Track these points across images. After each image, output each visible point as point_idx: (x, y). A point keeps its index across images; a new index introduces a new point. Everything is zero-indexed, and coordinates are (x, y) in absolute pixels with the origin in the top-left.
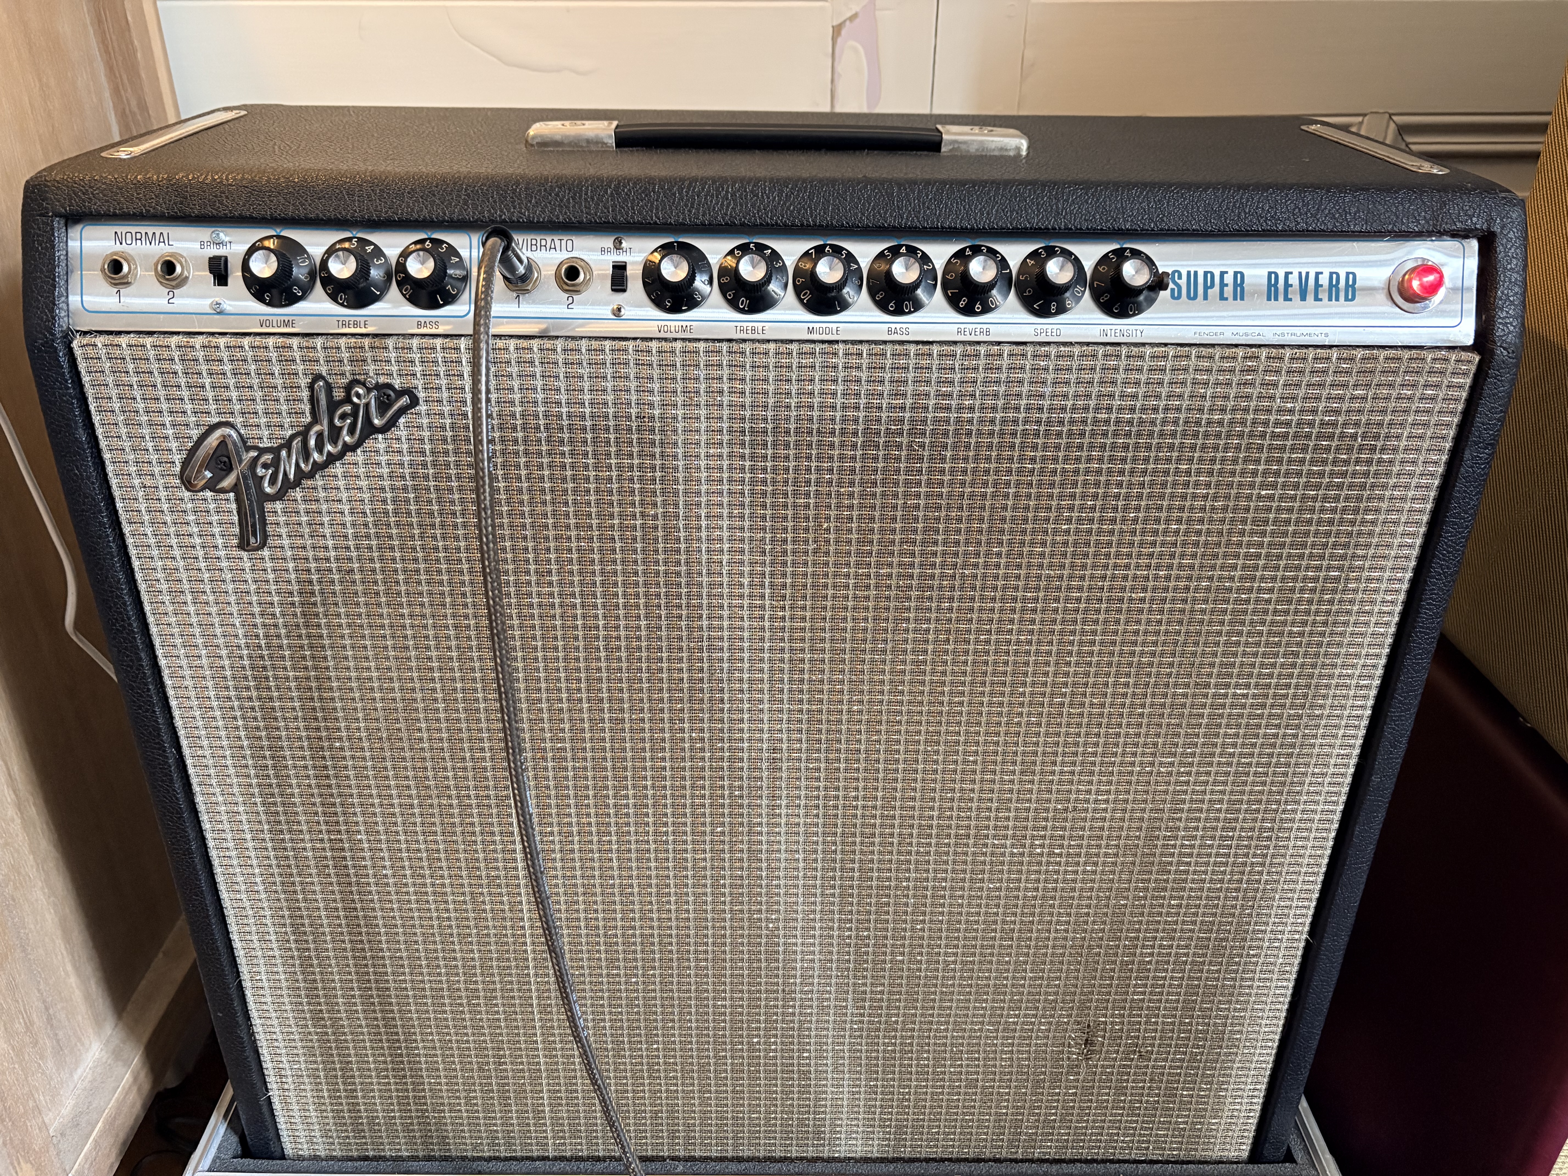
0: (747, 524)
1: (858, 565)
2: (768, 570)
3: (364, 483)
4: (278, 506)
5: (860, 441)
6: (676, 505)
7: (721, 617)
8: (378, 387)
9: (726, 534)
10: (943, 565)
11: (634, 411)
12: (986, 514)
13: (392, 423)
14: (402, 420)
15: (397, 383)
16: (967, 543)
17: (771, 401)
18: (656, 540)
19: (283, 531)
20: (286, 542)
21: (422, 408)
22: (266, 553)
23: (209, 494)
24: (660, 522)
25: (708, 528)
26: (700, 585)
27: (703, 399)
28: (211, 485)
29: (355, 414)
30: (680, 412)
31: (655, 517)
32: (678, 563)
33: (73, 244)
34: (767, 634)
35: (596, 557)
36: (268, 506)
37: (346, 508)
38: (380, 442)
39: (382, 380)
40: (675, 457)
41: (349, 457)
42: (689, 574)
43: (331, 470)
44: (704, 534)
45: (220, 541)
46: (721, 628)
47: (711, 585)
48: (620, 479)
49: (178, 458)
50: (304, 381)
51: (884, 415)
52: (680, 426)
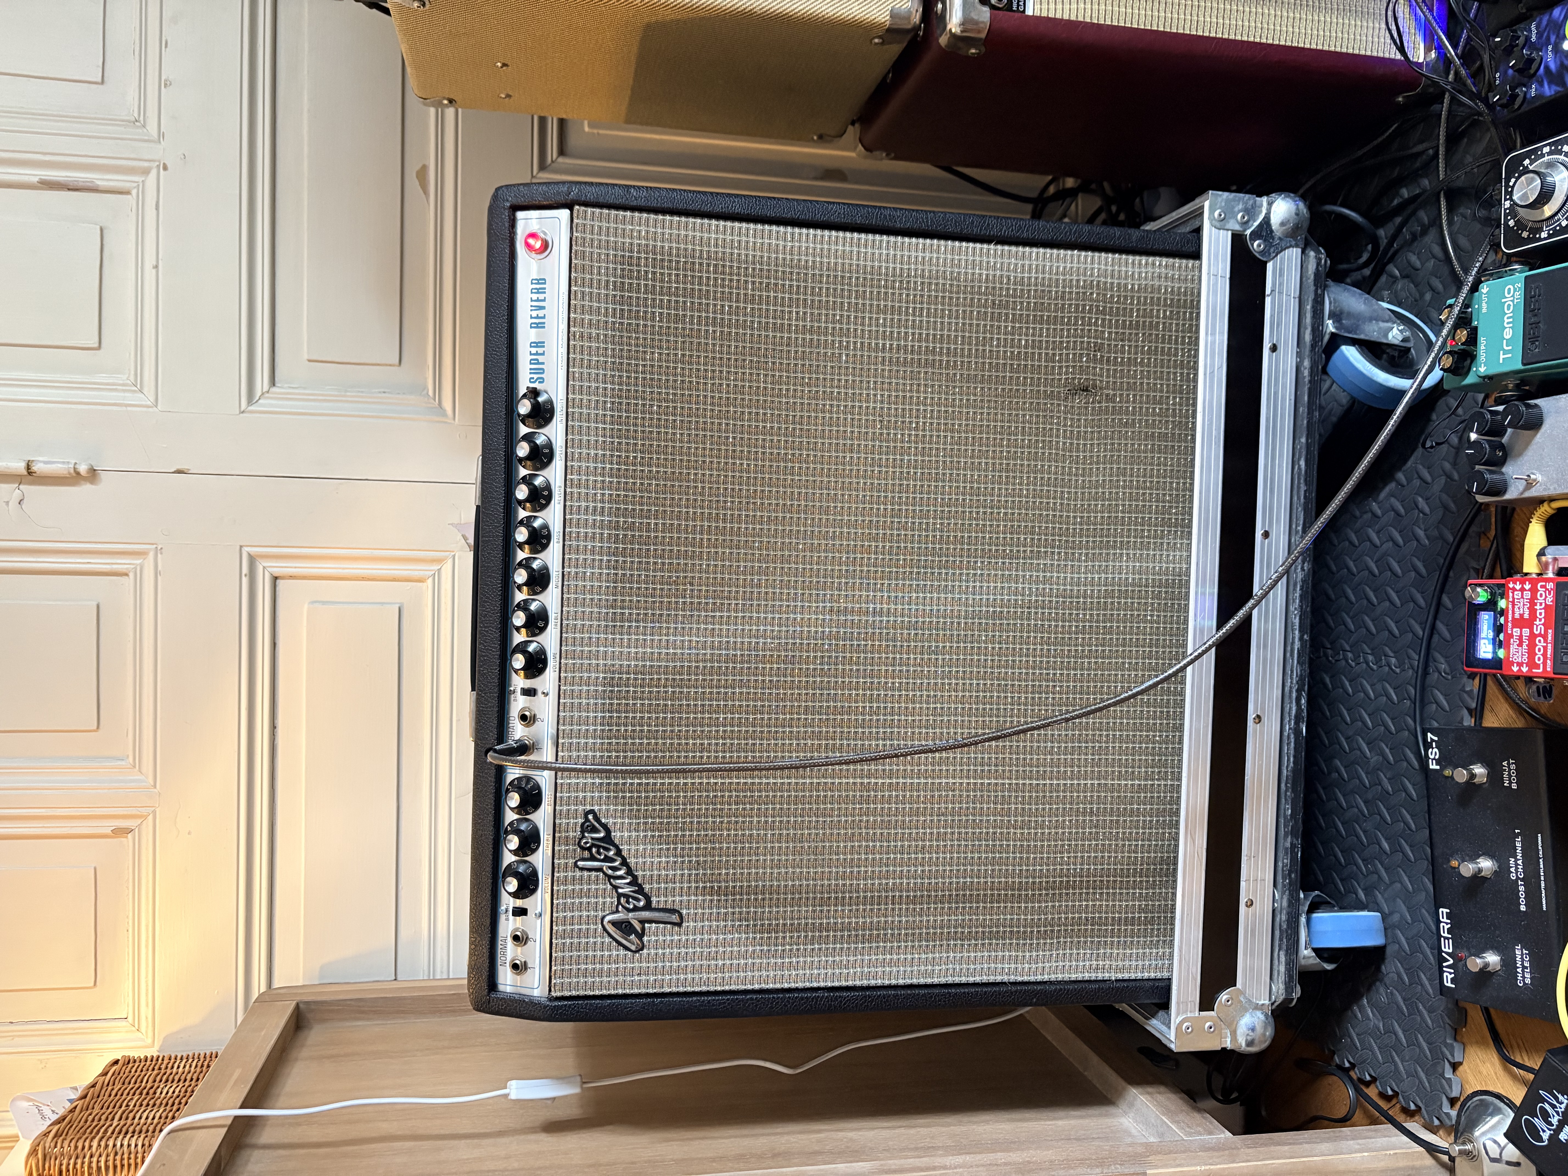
0: (672, 625)
1: (701, 559)
2: (703, 614)
3: (641, 847)
4: (654, 899)
5: (621, 559)
6: (660, 666)
7: (735, 642)
8: (582, 832)
9: (679, 638)
10: (702, 507)
11: (600, 688)
12: (669, 483)
13: (605, 827)
14: (603, 821)
15: (581, 821)
16: (687, 494)
17: (596, 610)
18: (682, 680)
19: (670, 899)
20: (678, 898)
21: (596, 808)
22: (684, 912)
23: (645, 939)
24: (671, 677)
25: (675, 649)
26: (712, 654)
27: (594, 649)
28: (640, 936)
29: (598, 847)
30: (601, 662)
31: (667, 679)
32: (697, 667)
33: (509, 989)
34: (748, 615)
35: (692, 716)
36: (654, 905)
37: (657, 860)
38: (616, 835)
39: (579, 829)
40: (629, 666)
41: (625, 853)
42: (705, 661)
43: (632, 866)
44: (679, 651)
45: (676, 938)
46: (743, 643)
47: (713, 648)
48: (642, 699)
49: (622, 952)
50: (578, 874)
51: (606, 545)
52: (609, 662)
